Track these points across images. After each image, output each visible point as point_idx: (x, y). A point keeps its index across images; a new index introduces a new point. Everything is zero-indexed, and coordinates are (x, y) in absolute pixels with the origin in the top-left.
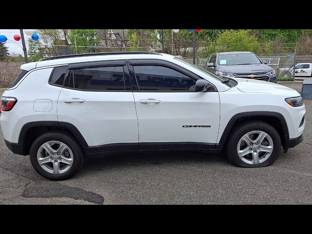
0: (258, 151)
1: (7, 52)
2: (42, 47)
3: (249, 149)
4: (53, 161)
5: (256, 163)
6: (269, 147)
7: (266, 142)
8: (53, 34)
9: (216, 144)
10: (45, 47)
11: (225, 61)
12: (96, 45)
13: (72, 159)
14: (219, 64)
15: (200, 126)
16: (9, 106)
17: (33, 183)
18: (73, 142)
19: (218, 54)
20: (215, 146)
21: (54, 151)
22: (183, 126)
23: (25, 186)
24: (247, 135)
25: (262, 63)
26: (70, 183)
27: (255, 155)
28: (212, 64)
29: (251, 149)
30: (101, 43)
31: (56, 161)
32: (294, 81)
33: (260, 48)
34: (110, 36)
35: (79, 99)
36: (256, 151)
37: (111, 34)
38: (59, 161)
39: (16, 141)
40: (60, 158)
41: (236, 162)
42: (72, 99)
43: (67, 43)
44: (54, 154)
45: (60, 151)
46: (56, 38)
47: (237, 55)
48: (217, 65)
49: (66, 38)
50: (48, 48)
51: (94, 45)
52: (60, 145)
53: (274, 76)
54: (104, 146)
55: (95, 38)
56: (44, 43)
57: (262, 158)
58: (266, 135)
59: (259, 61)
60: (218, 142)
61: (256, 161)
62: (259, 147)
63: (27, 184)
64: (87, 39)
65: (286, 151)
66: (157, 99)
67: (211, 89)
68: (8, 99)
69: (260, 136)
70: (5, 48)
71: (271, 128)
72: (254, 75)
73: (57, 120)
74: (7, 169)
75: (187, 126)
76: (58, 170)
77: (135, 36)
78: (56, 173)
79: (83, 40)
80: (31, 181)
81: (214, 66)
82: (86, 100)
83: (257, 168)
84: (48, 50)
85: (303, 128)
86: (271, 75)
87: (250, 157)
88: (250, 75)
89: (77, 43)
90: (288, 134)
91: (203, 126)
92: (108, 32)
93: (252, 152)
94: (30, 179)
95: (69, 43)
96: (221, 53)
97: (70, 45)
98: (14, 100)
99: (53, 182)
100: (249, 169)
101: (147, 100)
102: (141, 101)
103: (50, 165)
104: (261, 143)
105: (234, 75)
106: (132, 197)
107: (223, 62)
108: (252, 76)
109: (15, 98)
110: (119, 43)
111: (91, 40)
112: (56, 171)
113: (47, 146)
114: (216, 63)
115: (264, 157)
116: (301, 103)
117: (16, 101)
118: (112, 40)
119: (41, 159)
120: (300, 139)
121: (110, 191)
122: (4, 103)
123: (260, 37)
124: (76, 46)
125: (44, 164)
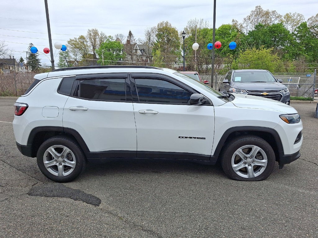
0: (253, 165)
1: (39, 64)
2: (71, 60)
3: (244, 163)
4: (58, 164)
5: (251, 176)
6: (264, 161)
7: (261, 157)
8: (83, 48)
9: (210, 156)
10: (74, 60)
11: (240, 78)
12: (122, 60)
13: (75, 162)
14: (234, 81)
15: (195, 138)
16: (21, 111)
17: (40, 184)
18: (75, 146)
19: (233, 71)
20: (209, 157)
21: (59, 155)
22: (179, 137)
23: (33, 186)
24: (240, 150)
25: (276, 82)
26: (73, 186)
27: (250, 169)
28: (227, 81)
29: (245, 163)
30: (127, 58)
31: (60, 164)
32: (313, 100)
33: (284, 67)
34: (136, 52)
35: (83, 107)
36: (251, 165)
37: (137, 49)
38: (63, 164)
39: (25, 143)
40: (64, 161)
41: (231, 176)
42: (77, 107)
43: (95, 57)
44: (58, 157)
45: (64, 154)
46: (85, 52)
47: (252, 73)
48: (232, 81)
49: (94, 52)
50: (77, 62)
51: (120, 60)
52: (63, 149)
53: (288, 94)
54: (104, 152)
55: (121, 53)
56: (73, 56)
57: (257, 172)
58: (259, 149)
59: (274, 79)
60: (212, 154)
61: (251, 174)
62: (253, 161)
63: (35, 184)
64: (114, 54)
65: (281, 166)
66: (155, 110)
67: (206, 102)
68: (21, 105)
69: (253, 150)
70: (37, 60)
71: (264, 142)
72: (267, 92)
73: (61, 126)
74: (19, 170)
75: (183, 137)
76: (62, 172)
77: (160, 52)
78: (61, 175)
79: (110, 55)
80: (39, 181)
81: (229, 83)
82: (90, 108)
83: (253, 182)
84: (77, 63)
85: (299, 144)
86: (284, 93)
87: (244, 171)
88: (263, 92)
89: (105, 57)
90: (283, 150)
91: (198, 138)
92: (134, 48)
93: (247, 166)
94: (38, 180)
95: (97, 57)
96: (236, 71)
97: (98, 59)
98: (25, 106)
99: (58, 184)
100: (244, 182)
101: (145, 111)
102: (141, 112)
103: (55, 168)
104: (255, 156)
105: (247, 92)
106: (127, 201)
107: (238, 79)
108: (265, 93)
109: (26, 104)
110: (144, 58)
111: (118, 55)
112: (61, 173)
113: (52, 150)
114: (231, 80)
115: (259, 171)
116: (297, 120)
117: (27, 107)
118: (137, 55)
119: (47, 162)
120: (297, 155)
121: (108, 195)
122: (17, 108)
123: (283, 57)
124: (103, 60)
125: (50, 167)
